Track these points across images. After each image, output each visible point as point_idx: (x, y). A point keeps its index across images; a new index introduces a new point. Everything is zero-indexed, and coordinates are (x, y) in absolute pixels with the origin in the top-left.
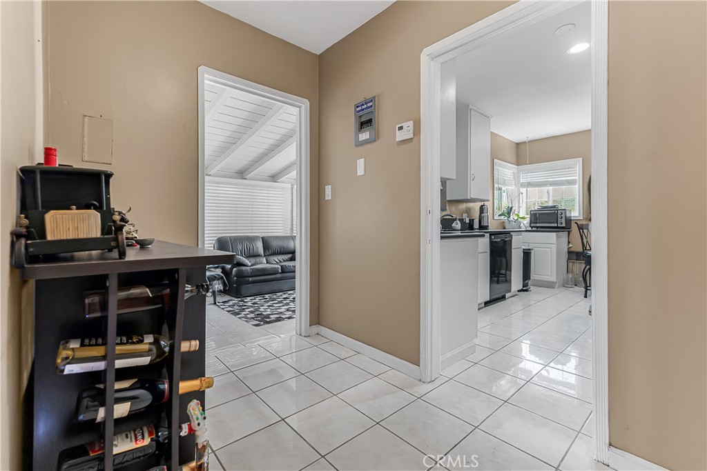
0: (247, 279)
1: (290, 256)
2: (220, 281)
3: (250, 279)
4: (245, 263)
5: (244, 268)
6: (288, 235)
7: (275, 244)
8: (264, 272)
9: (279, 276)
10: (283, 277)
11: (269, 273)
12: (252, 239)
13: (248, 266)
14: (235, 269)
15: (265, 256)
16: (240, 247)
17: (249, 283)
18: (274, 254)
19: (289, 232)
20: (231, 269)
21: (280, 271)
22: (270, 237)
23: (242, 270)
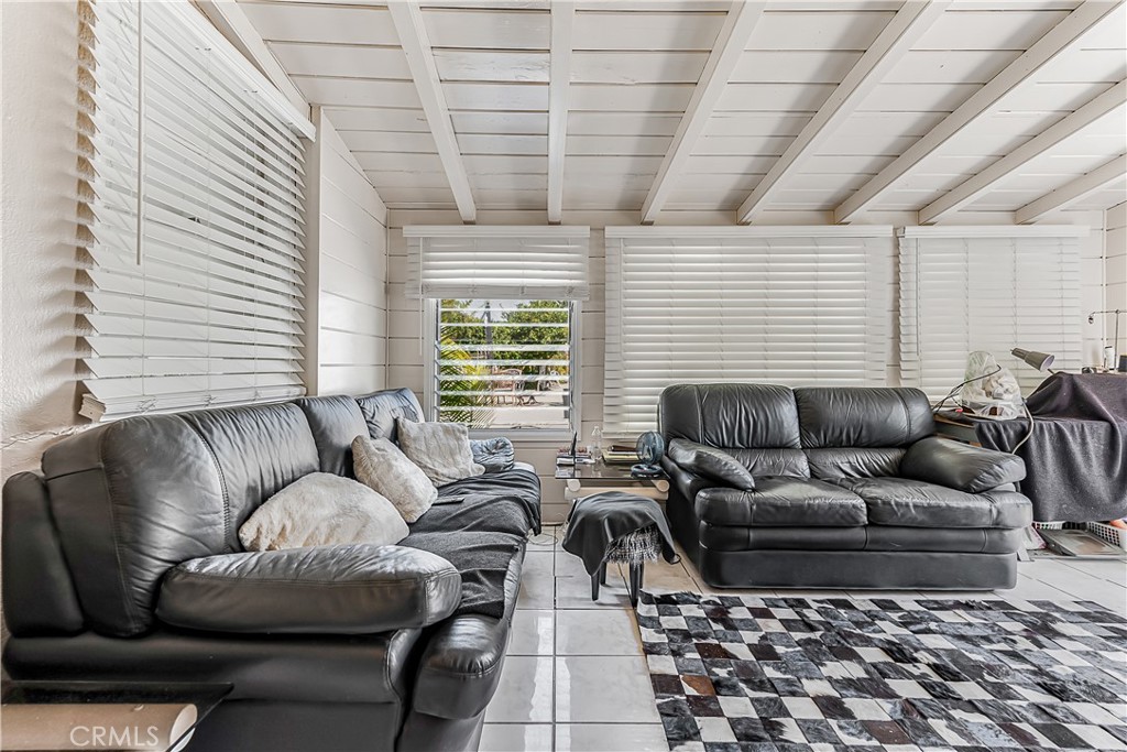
0: (744, 532)
1: (893, 455)
2: (647, 537)
3: (753, 534)
4: (735, 479)
5: (731, 497)
6: (883, 385)
7: (840, 414)
8: (800, 516)
9: (859, 534)
10: (874, 541)
11: (821, 521)
12: (764, 396)
13: (744, 489)
14: (702, 494)
15: (804, 448)
16: (725, 419)
17: (747, 545)
18: (837, 445)
19: (884, 375)
20: (694, 490)
21: (864, 519)
22: (822, 390)
23: (723, 503)
